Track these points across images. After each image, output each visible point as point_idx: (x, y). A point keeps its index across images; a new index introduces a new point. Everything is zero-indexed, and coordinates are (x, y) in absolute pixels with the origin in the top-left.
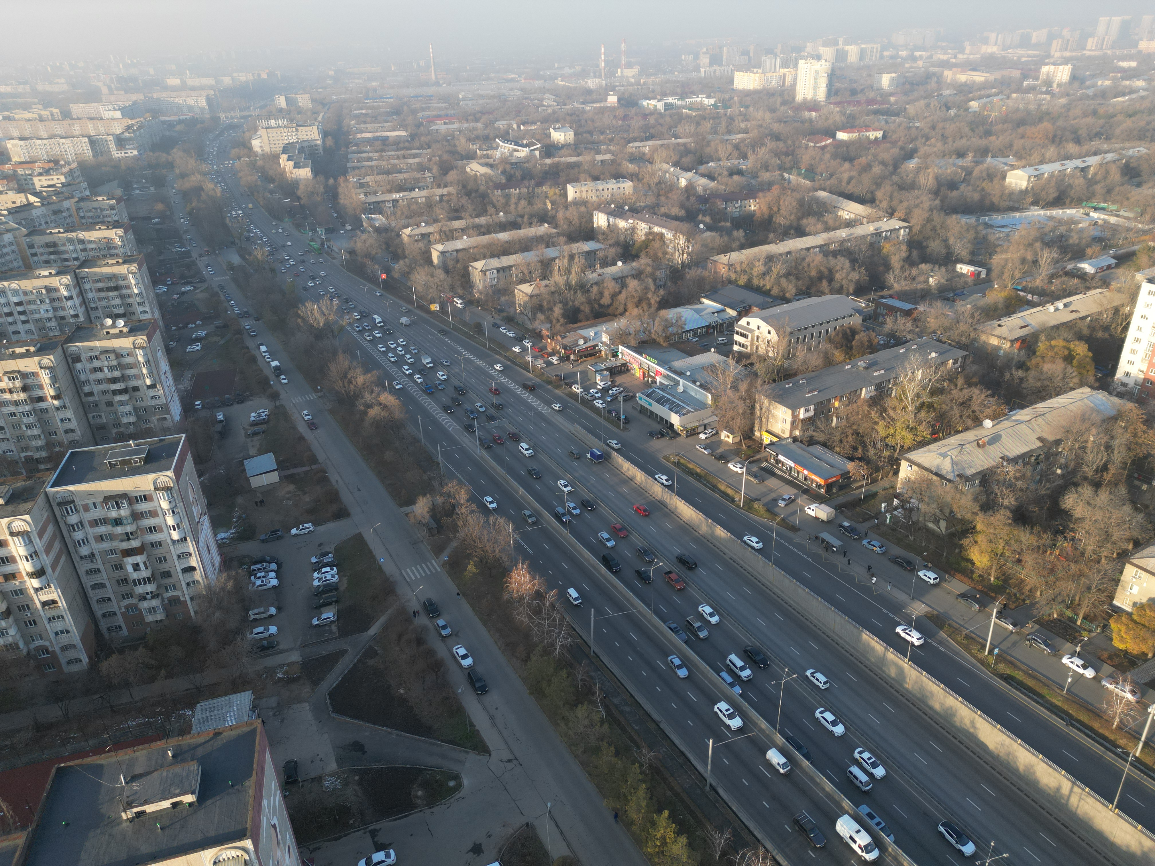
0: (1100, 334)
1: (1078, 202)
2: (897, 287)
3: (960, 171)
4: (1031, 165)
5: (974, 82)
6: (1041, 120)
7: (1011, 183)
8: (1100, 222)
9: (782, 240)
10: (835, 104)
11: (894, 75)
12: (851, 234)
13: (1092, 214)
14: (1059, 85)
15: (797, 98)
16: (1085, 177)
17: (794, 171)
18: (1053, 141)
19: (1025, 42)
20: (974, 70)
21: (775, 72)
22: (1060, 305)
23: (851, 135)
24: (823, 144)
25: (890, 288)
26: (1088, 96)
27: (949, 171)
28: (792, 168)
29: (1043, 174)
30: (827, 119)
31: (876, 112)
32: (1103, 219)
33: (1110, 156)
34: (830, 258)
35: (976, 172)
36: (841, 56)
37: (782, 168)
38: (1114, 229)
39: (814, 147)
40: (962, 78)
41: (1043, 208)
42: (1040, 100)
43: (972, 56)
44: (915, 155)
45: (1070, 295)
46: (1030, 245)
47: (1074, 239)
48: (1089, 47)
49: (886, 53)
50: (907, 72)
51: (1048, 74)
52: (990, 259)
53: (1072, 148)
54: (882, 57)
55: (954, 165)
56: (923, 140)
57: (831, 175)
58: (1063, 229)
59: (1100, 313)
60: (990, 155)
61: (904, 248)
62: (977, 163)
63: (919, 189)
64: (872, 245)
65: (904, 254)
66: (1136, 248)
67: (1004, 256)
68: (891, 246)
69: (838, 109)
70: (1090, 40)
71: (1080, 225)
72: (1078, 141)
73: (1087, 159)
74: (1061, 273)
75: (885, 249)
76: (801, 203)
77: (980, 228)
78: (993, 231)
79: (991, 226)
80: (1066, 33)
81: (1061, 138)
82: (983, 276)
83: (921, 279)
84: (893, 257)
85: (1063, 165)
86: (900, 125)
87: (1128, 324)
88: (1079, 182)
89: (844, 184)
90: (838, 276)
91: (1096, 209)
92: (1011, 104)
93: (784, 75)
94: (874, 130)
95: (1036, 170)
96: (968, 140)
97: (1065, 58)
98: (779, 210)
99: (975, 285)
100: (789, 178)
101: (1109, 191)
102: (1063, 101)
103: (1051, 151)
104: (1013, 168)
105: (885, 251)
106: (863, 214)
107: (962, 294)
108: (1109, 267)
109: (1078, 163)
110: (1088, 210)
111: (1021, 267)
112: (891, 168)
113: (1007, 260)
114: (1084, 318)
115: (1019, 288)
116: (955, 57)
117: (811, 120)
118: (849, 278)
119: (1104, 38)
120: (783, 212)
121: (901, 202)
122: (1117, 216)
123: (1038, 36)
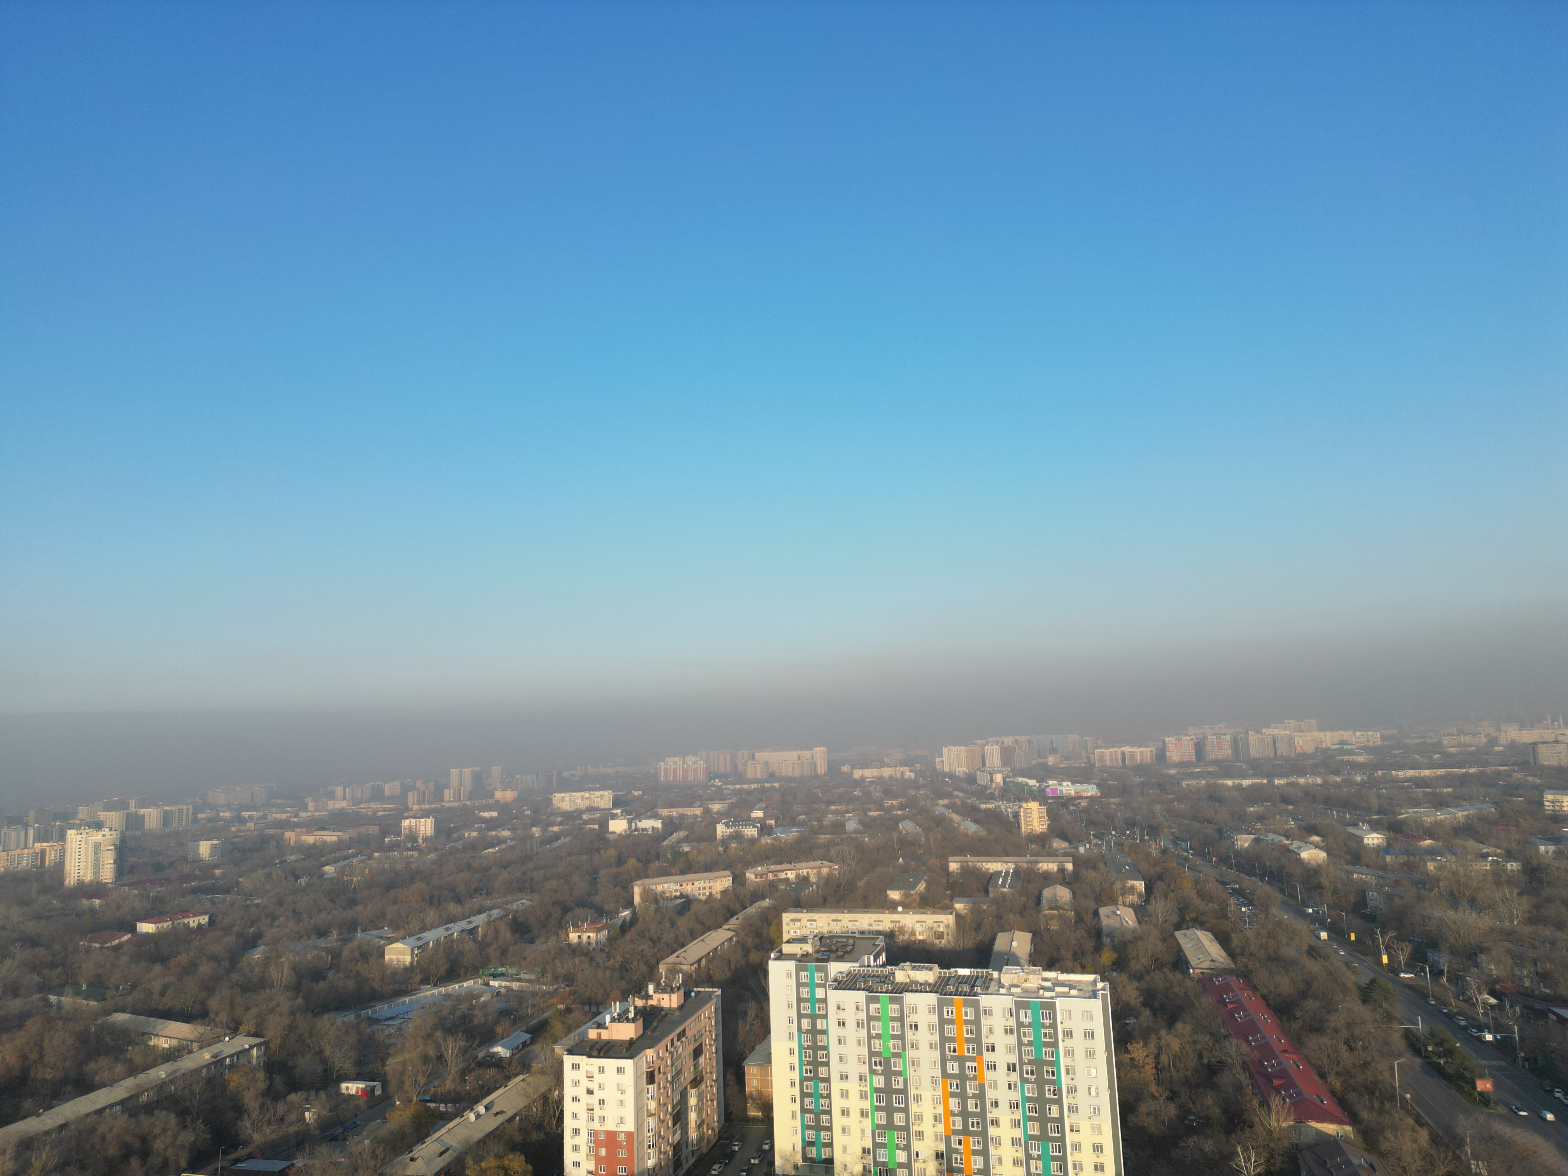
0: (535, 1136)
1: (473, 972)
2: (257, 1138)
3: (324, 954)
4: (411, 935)
5: (325, 842)
6: (412, 880)
7: (391, 960)
8: (502, 990)
9: (51, 1107)
10: (131, 885)
11: (215, 842)
12: (175, 1072)
13: (491, 983)
14: (425, 839)
15: (67, 882)
16: (475, 940)
17: (68, 989)
18: (431, 904)
19: (377, 795)
20: (323, 829)
21: (26, 847)
22: (481, 1109)
23: (160, 925)
24: (117, 942)
25: (246, 1144)
26: (458, 850)
27: (309, 957)
28: (63, 986)
29: (428, 943)
30: (119, 907)
31: (195, 891)
32: (506, 987)
33: (495, 913)
34: (142, 1117)
35: (346, 953)
36: (134, 822)
37: (45, 988)
38: (519, 996)
39: (101, 948)
40: (310, 839)
41: (435, 985)
42: (407, 857)
43: (317, 814)
44: (260, 941)
45: (489, 1093)
46: (429, 1036)
47: (479, 1018)
48: (446, 798)
49: (200, 816)
50: (234, 837)
51: (410, 827)
52: (383, 1065)
53: (453, 908)
54: (195, 820)
55: (315, 947)
56: (269, 921)
57: (134, 987)
58: (463, 1007)
59: (528, 1107)
60: (359, 928)
61: (261, 1075)
62: (345, 941)
63: (272, 986)
64: (210, 1081)
65: (262, 1085)
66: (547, 1014)
67: (400, 1059)
68: (242, 1076)
69: (136, 892)
70: (446, 791)
71: (482, 999)
72: (458, 900)
73: (472, 919)
74: (473, 1065)
75: (232, 1084)
76: (83, 1038)
77: (363, 1025)
78: (380, 1027)
79: (376, 1021)
80: (419, 784)
81: (439, 899)
82: (378, 1092)
83: (293, 1117)
84: (246, 1093)
85: (447, 929)
86: (232, 905)
87: (562, 1113)
88: (469, 946)
89: (156, 997)
90: (158, 1145)
91: (495, 976)
92: (374, 865)
93: (43, 852)
94: (195, 915)
95: (419, 939)
96: (328, 914)
97: (424, 810)
98: (41, 1056)
99: (370, 1108)
100: (59, 1002)
101: (504, 953)
102: (432, 856)
103: (431, 915)
104: (391, 941)
105: (232, 1086)
106: (192, 1037)
107: (355, 1126)
108: (525, 1045)
109: (463, 925)
110: (486, 979)
111: (424, 1068)
112: (226, 964)
113: (404, 1063)
114: (511, 1119)
115: (427, 1098)
116: (296, 816)
117: (92, 911)
118: (178, 1142)
119: (460, 789)
120: (50, 1058)
121: (248, 1009)
122: (519, 980)
123: (390, 788)
